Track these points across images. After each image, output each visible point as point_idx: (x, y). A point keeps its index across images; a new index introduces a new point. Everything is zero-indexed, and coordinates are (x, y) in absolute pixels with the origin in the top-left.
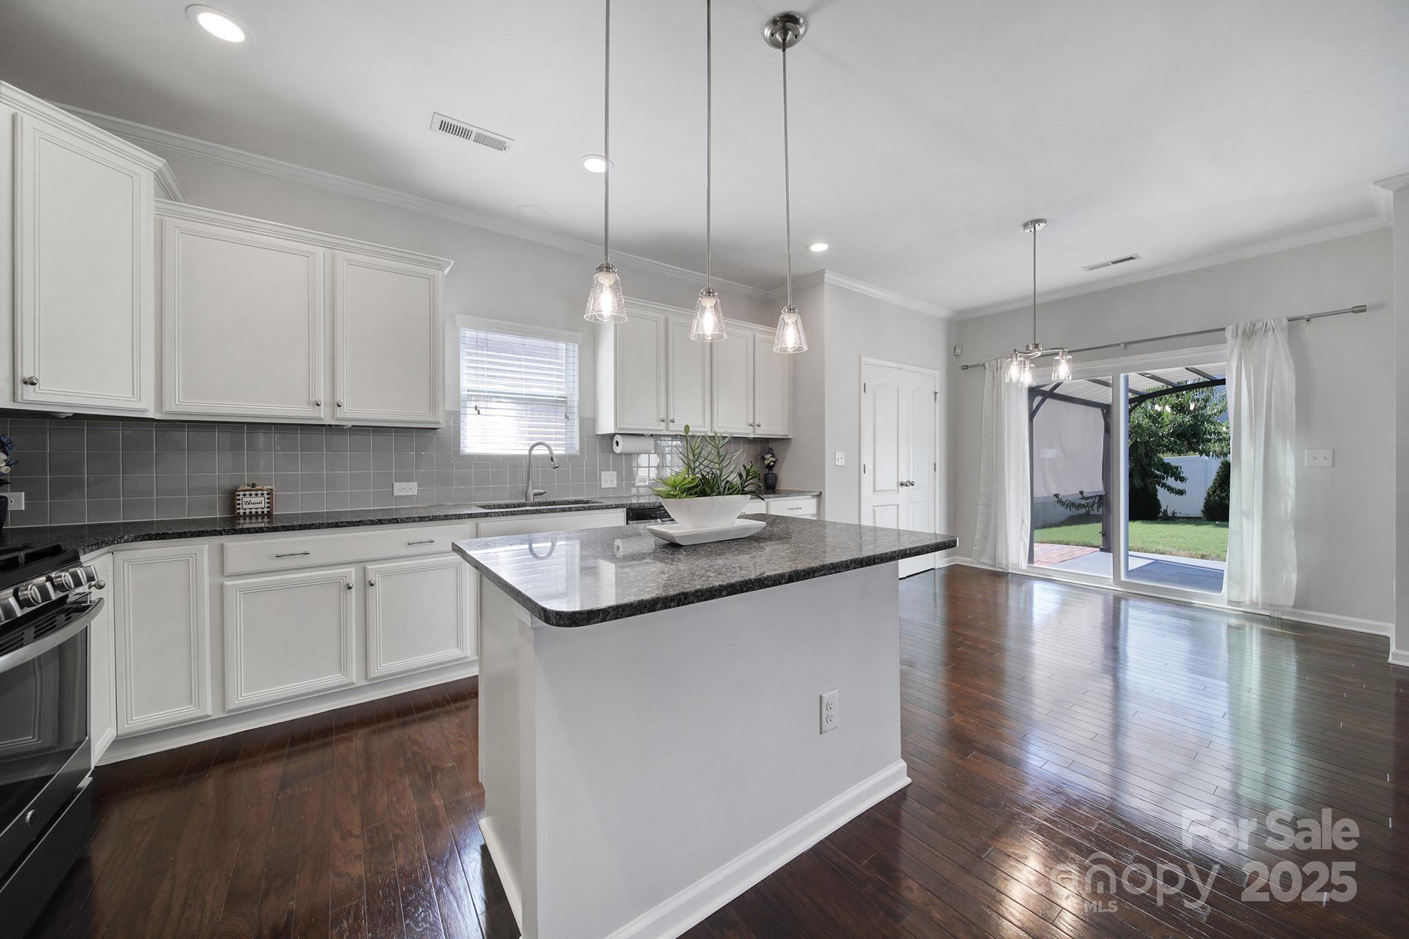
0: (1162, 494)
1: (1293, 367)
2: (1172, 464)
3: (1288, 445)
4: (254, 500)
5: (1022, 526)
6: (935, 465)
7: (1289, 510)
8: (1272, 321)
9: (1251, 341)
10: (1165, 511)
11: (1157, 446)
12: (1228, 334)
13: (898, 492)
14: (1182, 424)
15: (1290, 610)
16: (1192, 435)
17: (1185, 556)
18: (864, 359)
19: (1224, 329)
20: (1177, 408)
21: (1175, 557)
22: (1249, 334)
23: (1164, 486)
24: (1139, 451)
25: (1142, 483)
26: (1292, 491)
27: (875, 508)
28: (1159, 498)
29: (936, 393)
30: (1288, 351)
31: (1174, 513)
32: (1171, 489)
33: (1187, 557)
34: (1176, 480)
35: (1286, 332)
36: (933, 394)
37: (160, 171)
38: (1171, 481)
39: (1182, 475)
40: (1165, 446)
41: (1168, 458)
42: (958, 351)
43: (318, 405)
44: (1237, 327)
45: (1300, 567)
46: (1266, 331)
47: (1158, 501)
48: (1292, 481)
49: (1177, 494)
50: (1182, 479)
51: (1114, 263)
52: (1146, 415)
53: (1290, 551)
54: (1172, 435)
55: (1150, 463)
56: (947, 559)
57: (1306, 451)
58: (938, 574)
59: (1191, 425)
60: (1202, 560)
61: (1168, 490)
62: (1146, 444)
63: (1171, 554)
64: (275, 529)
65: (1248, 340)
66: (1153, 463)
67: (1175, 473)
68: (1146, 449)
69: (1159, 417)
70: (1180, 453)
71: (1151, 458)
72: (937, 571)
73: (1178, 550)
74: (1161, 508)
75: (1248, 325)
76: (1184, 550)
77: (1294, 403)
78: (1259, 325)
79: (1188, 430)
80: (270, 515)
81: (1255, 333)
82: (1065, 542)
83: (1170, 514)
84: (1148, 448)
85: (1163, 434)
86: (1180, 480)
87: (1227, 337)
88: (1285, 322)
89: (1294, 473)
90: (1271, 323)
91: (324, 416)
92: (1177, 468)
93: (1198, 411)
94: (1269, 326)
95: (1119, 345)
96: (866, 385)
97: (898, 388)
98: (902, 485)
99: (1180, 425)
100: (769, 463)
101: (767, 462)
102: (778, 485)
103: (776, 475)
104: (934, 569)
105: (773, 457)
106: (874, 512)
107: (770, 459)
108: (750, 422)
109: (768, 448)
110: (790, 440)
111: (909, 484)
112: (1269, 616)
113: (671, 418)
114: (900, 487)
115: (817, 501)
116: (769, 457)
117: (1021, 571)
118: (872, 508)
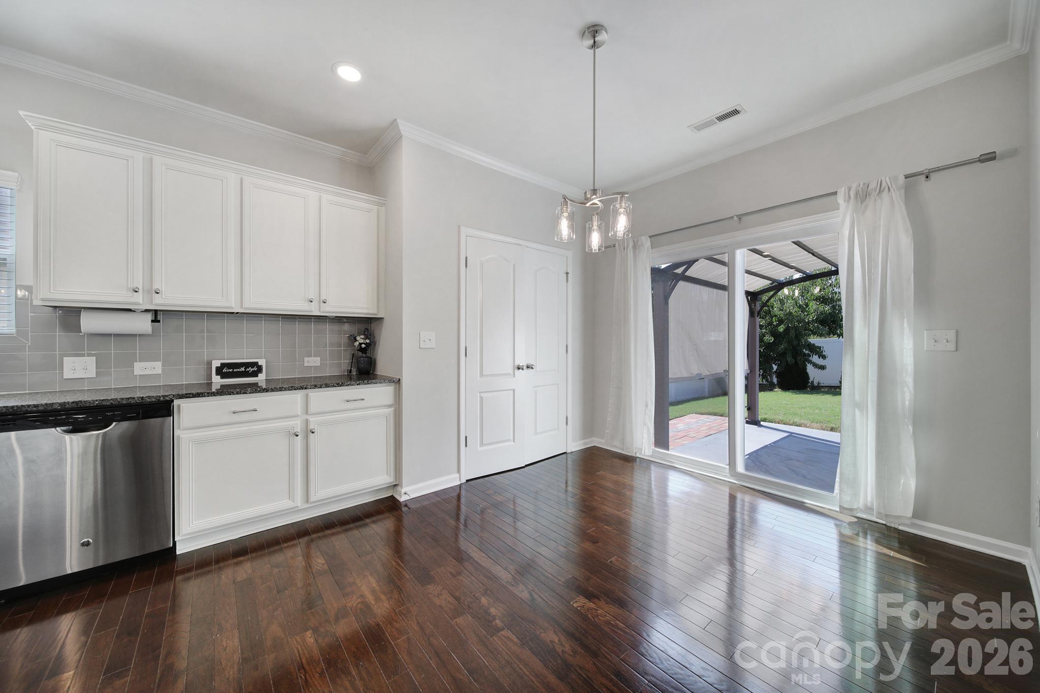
0: (810, 369)
1: (911, 231)
2: (816, 345)
3: (905, 325)
5: (645, 410)
6: (567, 346)
7: (907, 403)
8: (887, 179)
9: (864, 204)
10: (813, 382)
11: (805, 330)
12: (840, 199)
13: (514, 376)
14: (823, 312)
15: (908, 522)
16: (832, 322)
17: (817, 429)
18: (464, 230)
19: (835, 193)
20: (820, 300)
21: (809, 429)
22: (863, 196)
23: (810, 362)
24: (791, 334)
25: (793, 360)
26: (909, 380)
27: (482, 395)
28: (808, 371)
29: (567, 273)
30: (905, 213)
31: (819, 383)
32: (816, 366)
33: (819, 429)
34: (819, 358)
35: (903, 191)
36: (566, 275)
38: (815, 359)
39: (824, 353)
40: (811, 330)
41: (814, 340)
44: (850, 190)
45: (921, 470)
46: (881, 192)
47: (807, 374)
48: (910, 368)
49: (819, 369)
50: (824, 357)
51: (722, 118)
52: (796, 305)
53: (908, 452)
54: (816, 321)
55: (799, 344)
56: (582, 442)
57: (925, 332)
58: (570, 458)
59: (830, 313)
60: (831, 432)
61: (813, 366)
62: (796, 328)
63: (806, 426)
65: (861, 203)
66: (801, 344)
67: (818, 351)
68: (795, 333)
69: (807, 307)
70: (821, 335)
71: (799, 340)
72: (569, 455)
73: (812, 422)
74: (809, 379)
75: (861, 186)
76: (817, 423)
77: (913, 274)
78: (873, 185)
79: (828, 318)
81: (869, 195)
82: (720, 414)
83: (816, 384)
84: (798, 332)
85: (808, 320)
86: (822, 358)
87: (839, 202)
88: (902, 179)
89: (912, 359)
90: (886, 181)
92: (820, 348)
93: (836, 302)
94: (884, 184)
95: (732, 217)
96: (468, 259)
97: (514, 264)
98: (519, 368)
99: (822, 314)
100: (360, 344)
101: (357, 344)
102: (374, 370)
103: (371, 358)
104: (565, 453)
105: (366, 338)
106: (482, 398)
107: (362, 341)
108: (311, 296)
109: (363, 329)
110: (382, 319)
111: (528, 367)
112: (885, 525)
113: (156, 286)
114: (516, 371)
115: (395, 388)
116: (360, 339)
117: (647, 456)
118: (479, 394)
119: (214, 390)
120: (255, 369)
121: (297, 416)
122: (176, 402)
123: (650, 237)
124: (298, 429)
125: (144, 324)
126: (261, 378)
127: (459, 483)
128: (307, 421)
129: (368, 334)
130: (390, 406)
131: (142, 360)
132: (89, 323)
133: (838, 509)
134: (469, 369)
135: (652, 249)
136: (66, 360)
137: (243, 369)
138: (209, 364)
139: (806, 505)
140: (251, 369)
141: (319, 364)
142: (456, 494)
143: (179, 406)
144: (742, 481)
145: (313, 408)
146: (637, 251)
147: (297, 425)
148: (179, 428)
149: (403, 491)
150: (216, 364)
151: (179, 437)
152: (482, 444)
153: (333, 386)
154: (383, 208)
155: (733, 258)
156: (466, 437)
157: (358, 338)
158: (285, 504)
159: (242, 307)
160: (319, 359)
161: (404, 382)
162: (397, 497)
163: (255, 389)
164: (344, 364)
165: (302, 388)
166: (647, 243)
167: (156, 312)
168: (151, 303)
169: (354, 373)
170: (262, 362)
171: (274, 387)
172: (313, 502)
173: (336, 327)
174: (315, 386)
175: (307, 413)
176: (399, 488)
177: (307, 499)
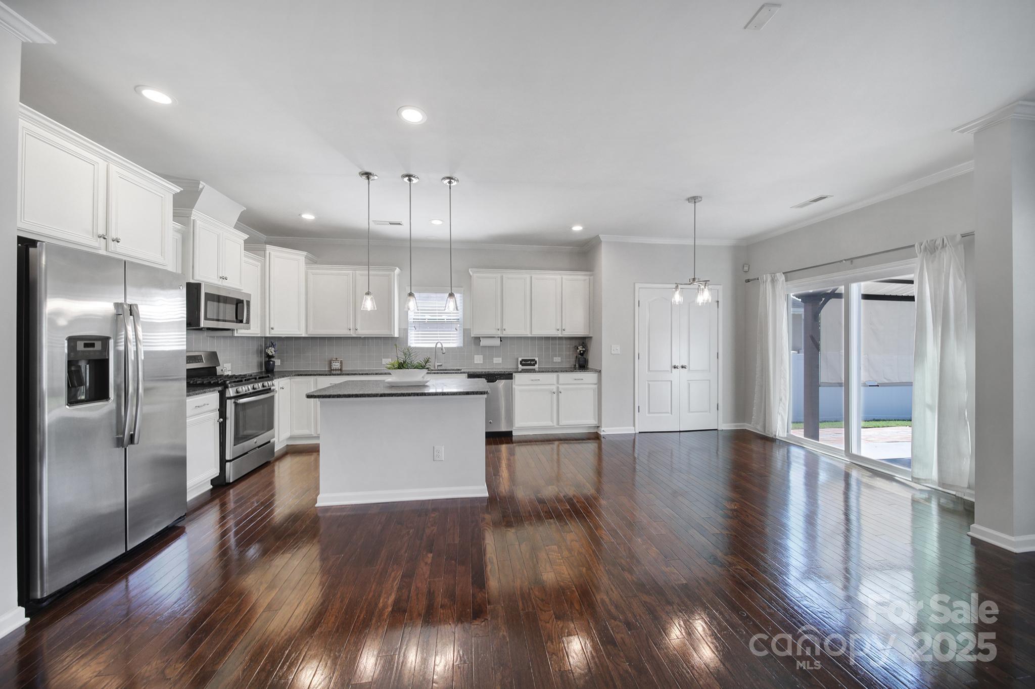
4: (336, 364)
5: (779, 403)
6: (718, 354)
8: (948, 238)
9: (931, 256)
12: (917, 250)
13: (671, 372)
18: (638, 285)
19: (913, 246)
22: (930, 250)
27: (650, 383)
29: (718, 302)
37: (306, 256)
42: (746, 268)
43: (350, 330)
44: (921, 245)
46: (943, 247)
51: (814, 201)
56: (732, 425)
58: (722, 434)
64: (343, 375)
65: (929, 255)
72: (720, 432)
75: (929, 242)
78: (939, 242)
80: (341, 370)
81: (935, 250)
87: (916, 252)
88: (959, 237)
91: (352, 334)
94: (945, 242)
96: (640, 302)
98: (675, 368)
100: (580, 351)
101: (578, 351)
102: (587, 365)
103: (585, 359)
104: (716, 430)
105: (583, 347)
106: (649, 385)
107: (581, 349)
108: (558, 328)
109: (581, 343)
110: (591, 337)
111: (682, 367)
112: (955, 495)
113: (504, 328)
114: (673, 369)
115: (598, 375)
116: (580, 348)
117: (782, 437)
118: (647, 382)
119: (519, 370)
120: (534, 362)
121: (554, 384)
122: (514, 374)
123: (783, 273)
124: (555, 390)
125: (497, 342)
126: (537, 366)
127: (634, 432)
128: (558, 387)
129: (584, 345)
130: (596, 384)
131: (496, 357)
132: (483, 342)
133: (911, 480)
134: (641, 366)
135: (786, 281)
136: (475, 356)
137: (529, 362)
138: (518, 359)
139: (896, 478)
140: (532, 363)
141: (560, 361)
142: (633, 438)
143: (515, 376)
144: (852, 459)
145: (560, 382)
146: (775, 283)
147: (554, 388)
148: (514, 384)
149: (602, 429)
150: (520, 359)
151: (514, 388)
152: (649, 412)
153: (569, 372)
154: (592, 277)
155: (847, 289)
156: (639, 407)
157: (579, 348)
158: (549, 423)
159: (531, 334)
160: (560, 358)
161: (603, 372)
162: (599, 432)
163: (534, 371)
164: (572, 360)
165: (556, 372)
166: (781, 278)
167: (501, 337)
168: (502, 334)
169: (577, 366)
170: (537, 359)
171: (541, 371)
172: (561, 426)
173: (568, 342)
174: (562, 371)
175: (558, 383)
176: (600, 428)
177: (558, 424)
